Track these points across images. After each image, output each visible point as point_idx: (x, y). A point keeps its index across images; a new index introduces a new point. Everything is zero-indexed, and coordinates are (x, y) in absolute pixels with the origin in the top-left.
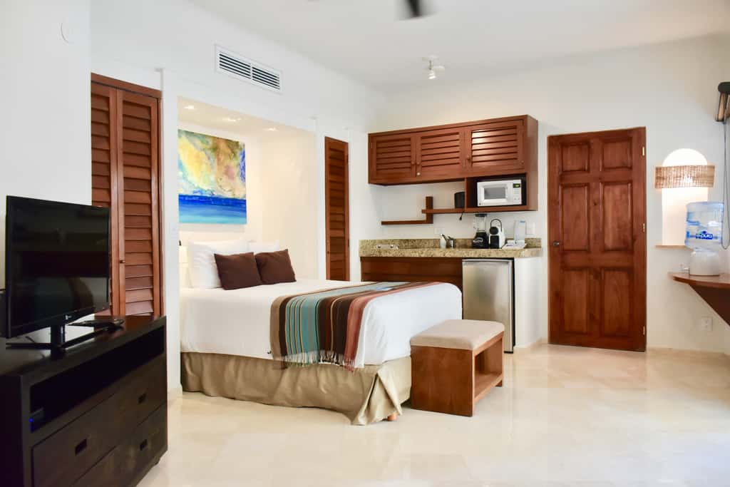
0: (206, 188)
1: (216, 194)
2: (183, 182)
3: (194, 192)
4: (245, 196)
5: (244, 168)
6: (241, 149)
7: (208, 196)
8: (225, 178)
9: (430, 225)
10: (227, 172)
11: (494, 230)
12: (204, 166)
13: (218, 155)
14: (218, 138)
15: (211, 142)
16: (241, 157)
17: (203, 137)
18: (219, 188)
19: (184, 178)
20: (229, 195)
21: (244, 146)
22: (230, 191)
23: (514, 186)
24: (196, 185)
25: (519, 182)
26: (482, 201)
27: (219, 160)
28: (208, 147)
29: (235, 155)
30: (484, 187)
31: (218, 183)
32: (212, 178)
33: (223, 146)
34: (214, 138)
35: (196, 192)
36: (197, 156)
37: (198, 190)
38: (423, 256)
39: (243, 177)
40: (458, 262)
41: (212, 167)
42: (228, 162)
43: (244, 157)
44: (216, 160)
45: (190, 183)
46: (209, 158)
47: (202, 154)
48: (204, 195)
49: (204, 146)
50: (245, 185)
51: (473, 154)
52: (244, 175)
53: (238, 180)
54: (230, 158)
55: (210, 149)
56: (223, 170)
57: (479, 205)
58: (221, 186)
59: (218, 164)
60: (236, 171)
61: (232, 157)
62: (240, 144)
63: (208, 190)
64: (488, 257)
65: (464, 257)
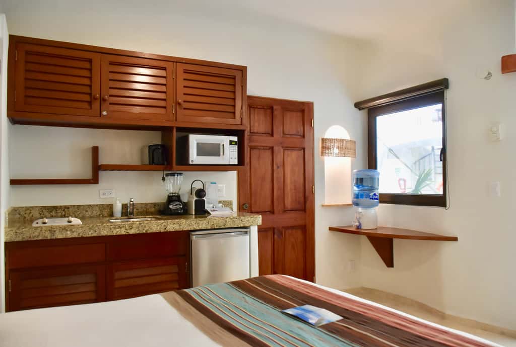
9: (97, 185)
11: (201, 193)
23: (231, 143)
25: (235, 139)
26: (194, 157)
30: (196, 140)
38: (132, 232)
40: (185, 236)
64: (223, 227)
65: (192, 229)
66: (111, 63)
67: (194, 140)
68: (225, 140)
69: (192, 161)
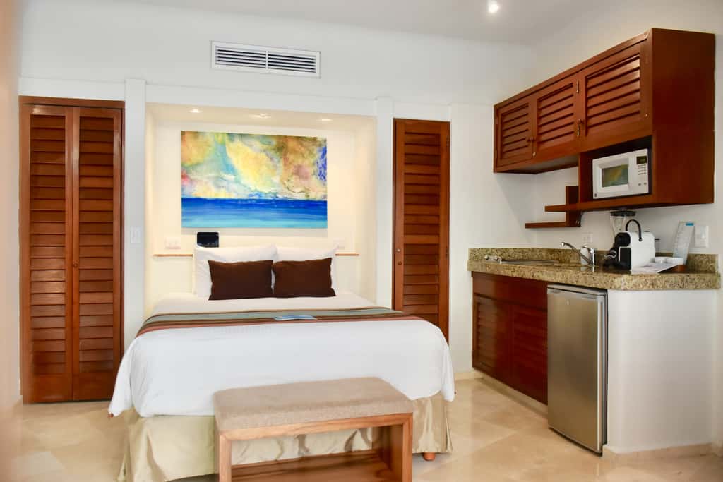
0: (266, 191)
1: (280, 197)
2: (235, 187)
3: (250, 195)
4: (325, 197)
5: (324, 166)
6: (320, 145)
7: (270, 198)
8: (293, 179)
9: (576, 228)
10: (299, 172)
11: (624, 239)
12: (265, 168)
13: (285, 155)
14: (286, 137)
15: (274, 142)
16: (321, 154)
17: (264, 138)
18: (287, 190)
19: (237, 182)
20: (301, 197)
21: (325, 141)
22: (302, 192)
23: (640, 160)
24: (253, 189)
25: (644, 152)
26: (599, 189)
27: (286, 160)
28: (269, 147)
29: (311, 153)
30: (600, 166)
31: (284, 184)
32: (276, 180)
33: (291, 144)
34: (279, 137)
35: (253, 196)
36: (256, 158)
37: (255, 193)
39: (322, 176)
41: (275, 167)
42: (300, 161)
43: (325, 153)
44: (282, 160)
45: (244, 186)
46: (272, 159)
47: (263, 155)
48: (264, 197)
49: (265, 147)
50: (325, 185)
51: (589, 115)
52: (326, 174)
53: (314, 180)
54: (303, 157)
55: (274, 149)
56: (292, 169)
57: (594, 198)
58: (288, 188)
59: (285, 165)
60: (311, 170)
61: (305, 155)
62: (318, 139)
63: (270, 193)
64: (575, 283)
65: (551, 281)
66: (540, 100)
67: (598, 165)
68: (631, 157)
69: (596, 195)
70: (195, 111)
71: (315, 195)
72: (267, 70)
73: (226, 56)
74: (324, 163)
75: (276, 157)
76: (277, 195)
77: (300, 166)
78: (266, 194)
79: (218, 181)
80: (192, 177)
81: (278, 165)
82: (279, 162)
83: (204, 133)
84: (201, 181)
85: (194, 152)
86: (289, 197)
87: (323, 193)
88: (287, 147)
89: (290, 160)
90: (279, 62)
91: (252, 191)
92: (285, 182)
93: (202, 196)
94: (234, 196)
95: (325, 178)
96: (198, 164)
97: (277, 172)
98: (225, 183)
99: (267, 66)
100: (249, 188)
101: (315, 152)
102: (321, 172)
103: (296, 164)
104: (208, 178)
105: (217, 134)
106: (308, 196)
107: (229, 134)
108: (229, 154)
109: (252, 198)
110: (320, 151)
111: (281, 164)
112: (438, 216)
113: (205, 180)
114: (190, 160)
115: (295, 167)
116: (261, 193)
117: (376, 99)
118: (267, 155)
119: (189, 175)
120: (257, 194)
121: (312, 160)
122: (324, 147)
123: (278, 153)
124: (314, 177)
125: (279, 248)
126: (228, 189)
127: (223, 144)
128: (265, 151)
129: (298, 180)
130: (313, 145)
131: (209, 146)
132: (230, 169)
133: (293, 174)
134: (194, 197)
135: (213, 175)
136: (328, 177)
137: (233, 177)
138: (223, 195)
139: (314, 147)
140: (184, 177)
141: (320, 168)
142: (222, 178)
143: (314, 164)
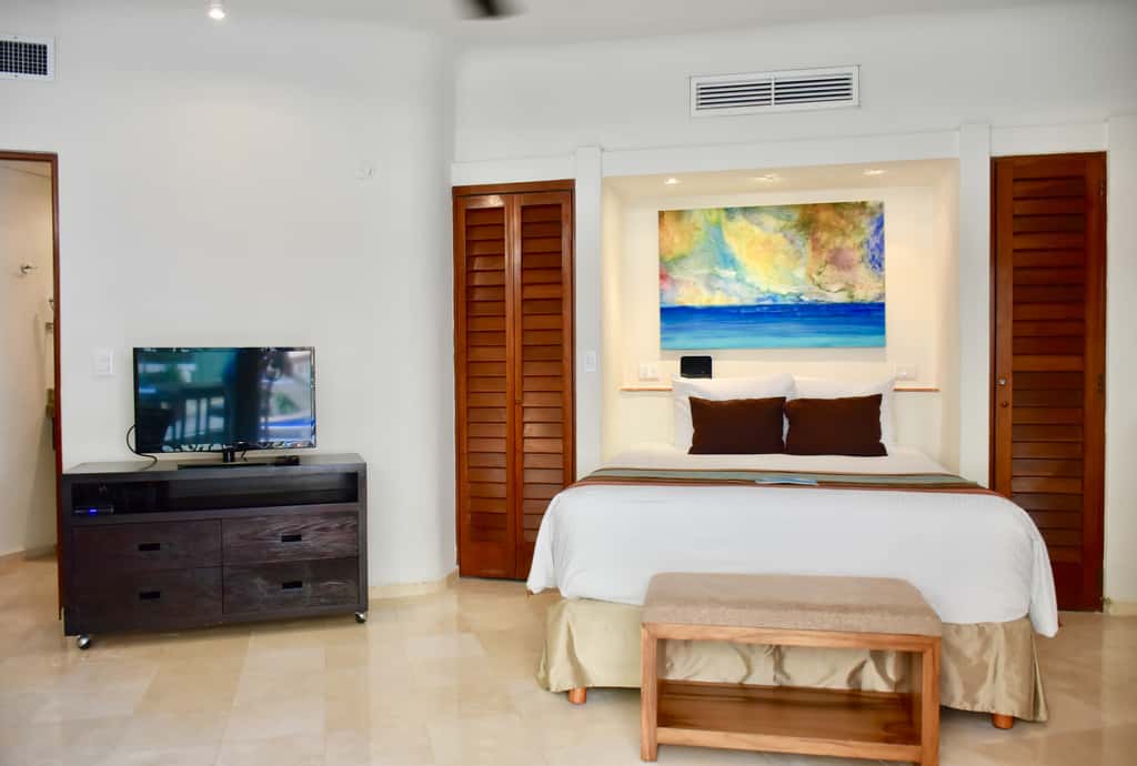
0: (784, 292)
1: (806, 299)
2: (737, 287)
3: (759, 300)
4: (882, 295)
5: (880, 247)
6: (873, 213)
7: (790, 303)
8: (829, 271)
10: (837, 260)
12: (781, 257)
13: (813, 234)
14: (815, 205)
15: (796, 216)
16: (873, 228)
17: (781, 210)
18: (817, 289)
19: (740, 279)
20: (841, 298)
21: (881, 206)
22: (840, 290)
24: (764, 288)
27: (815, 241)
28: (789, 224)
29: (856, 227)
31: (813, 280)
32: (800, 273)
33: (824, 216)
34: (805, 207)
35: (764, 300)
36: (768, 242)
37: (767, 295)
39: (877, 262)
41: (798, 254)
42: (838, 241)
43: (880, 225)
44: (809, 242)
45: (751, 285)
46: (792, 242)
47: (779, 237)
48: (781, 302)
49: (782, 223)
50: (881, 278)
52: (882, 259)
53: (863, 272)
54: (844, 234)
55: (796, 226)
56: (825, 256)
58: (819, 285)
59: (814, 249)
60: (858, 254)
61: (848, 232)
62: (870, 204)
63: (790, 294)
70: (672, 181)
71: (864, 295)
72: (774, 108)
73: (713, 96)
74: (878, 242)
75: (800, 239)
76: (803, 297)
77: (838, 250)
78: (783, 296)
79: (711, 281)
80: (675, 277)
81: (803, 250)
82: (804, 245)
83: (689, 211)
84: (688, 282)
85: (677, 240)
86: (821, 299)
87: (879, 291)
88: (817, 221)
89: (822, 242)
90: (791, 91)
91: (763, 293)
92: (814, 276)
93: (689, 304)
94: (735, 301)
95: (880, 265)
96: (682, 257)
97: (802, 261)
98: (721, 284)
99: (773, 101)
100: (758, 289)
101: (863, 226)
102: (873, 257)
103: (831, 247)
104: (697, 276)
105: (710, 211)
106: (852, 297)
107: (726, 209)
108: (729, 240)
109: (762, 303)
110: (872, 223)
111: (808, 249)
112: (1082, 321)
113: (693, 279)
114: (670, 252)
115: (830, 251)
116: (776, 295)
117: (958, 129)
118: (785, 236)
119: (670, 274)
120: (769, 298)
121: (858, 239)
122: (878, 216)
123: (802, 233)
124: (863, 266)
125: (796, 378)
126: (725, 291)
127: (718, 225)
128: (782, 230)
129: (835, 272)
130: (861, 214)
131: (698, 229)
132: (729, 261)
133: (827, 263)
134: (677, 305)
135: (705, 271)
136: (888, 263)
137: (734, 273)
138: (719, 300)
139: (863, 217)
140: (663, 277)
141: (872, 250)
142: (718, 277)
143: (861, 245)
